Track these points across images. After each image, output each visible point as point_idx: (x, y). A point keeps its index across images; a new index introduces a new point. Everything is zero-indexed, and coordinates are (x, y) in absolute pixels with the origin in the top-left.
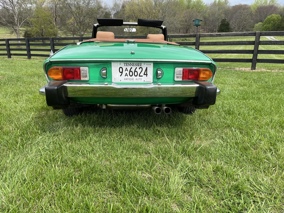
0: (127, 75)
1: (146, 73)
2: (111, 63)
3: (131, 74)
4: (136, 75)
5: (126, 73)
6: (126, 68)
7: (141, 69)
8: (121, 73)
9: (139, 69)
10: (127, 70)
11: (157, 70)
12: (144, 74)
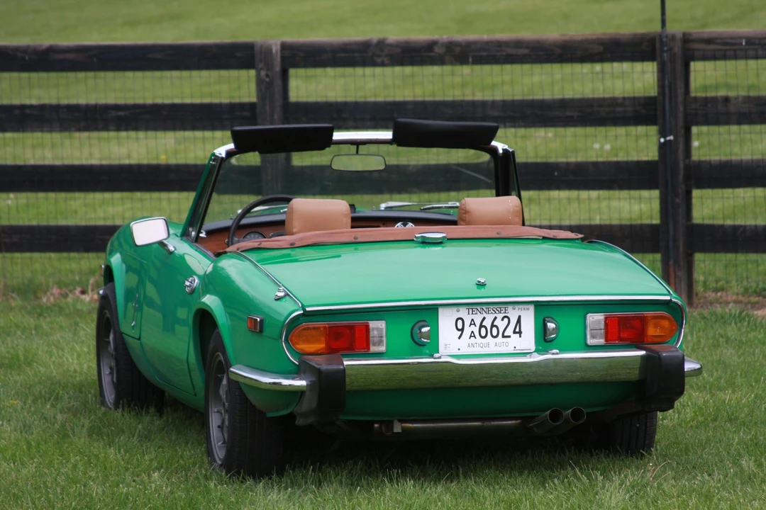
0: (474, 336)
1: (517, 330)
2: (437, 309)
3: (483, 333)
4: (495, 334)
5: (472, 332)
6: (472, 320)
7: (506, 320)
8: (460, 332)
9: (502, 320)
10: (474, 324)
11: (544, 320)
12: (515, 332)
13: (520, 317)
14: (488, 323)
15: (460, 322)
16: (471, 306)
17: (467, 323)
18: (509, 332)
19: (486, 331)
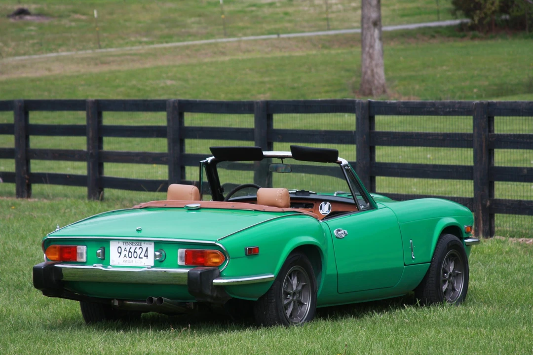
0: (126, 257)
2: (110, 241)
3: (130, 255)
4: (136, 256)
5: (125, 254)
6: (125, 248)
7: (141, 249)
8: (120, 254)
9: (139, 249)
10: (126, 250)
12: (145, 256)
13: (147, 248)
14: (132, 250)
15: (120, 249)
16: (125, 241)
17: (123, 249)
18: (142, 256)
19: (132, 254)
